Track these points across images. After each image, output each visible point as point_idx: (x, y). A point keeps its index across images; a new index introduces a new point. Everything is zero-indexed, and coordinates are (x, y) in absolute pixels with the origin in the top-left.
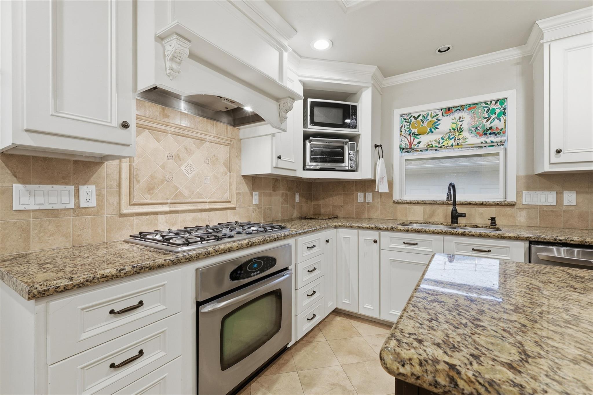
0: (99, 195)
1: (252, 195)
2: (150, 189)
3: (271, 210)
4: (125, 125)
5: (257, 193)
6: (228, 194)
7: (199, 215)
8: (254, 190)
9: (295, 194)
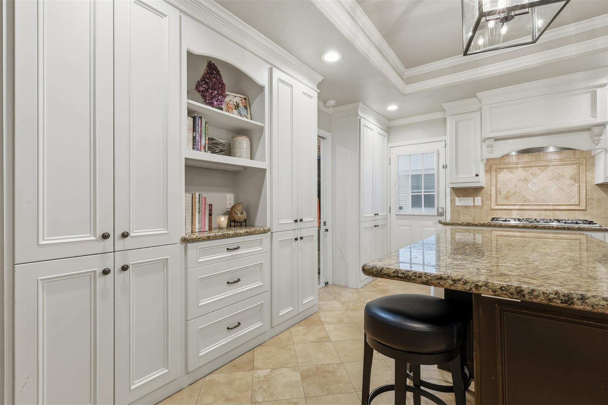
0: (482, 201)
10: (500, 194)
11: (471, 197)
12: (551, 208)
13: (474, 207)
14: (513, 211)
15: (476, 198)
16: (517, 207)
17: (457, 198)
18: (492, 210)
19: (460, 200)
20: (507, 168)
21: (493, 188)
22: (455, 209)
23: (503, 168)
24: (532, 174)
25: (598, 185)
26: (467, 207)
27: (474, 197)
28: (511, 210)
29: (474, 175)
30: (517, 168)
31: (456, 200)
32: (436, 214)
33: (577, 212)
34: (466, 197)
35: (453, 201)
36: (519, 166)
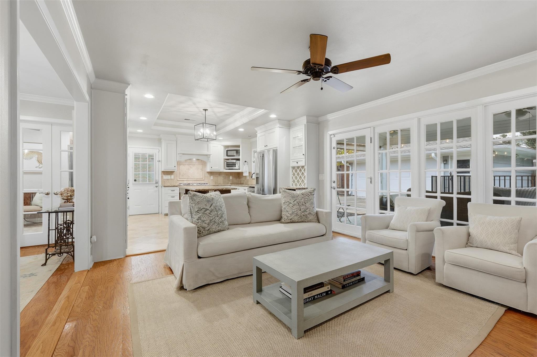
1: (210, 177)
2: (183, 176)
3: (218, 181)
4: (175, 167)
5: (212, 176)
6: (202, 176)
7: (194, 181)
8: (211, 175)
9: (230, 176)
10: (180, 174)
11: (169, 175)
12: (196, 179)
13: (171, 179)
14: (185, 181)
15: (172, 176)
16: (186, 179)
17: (164, 176)
18: (178, 180)
19: (165, 177)
20: (182, 164)
21: (178, 172)
22: (163, 181)
23: (181, 164)
24: (190, 167)
25: (207, 172)
26: (168, 179)
27: (171, 175)
28: (184, 180)
29: (174, 167)
30: (186, 164)
31: (164, 177)
32: (155, 183)
33: (202, 181)
34: (168, 175)
35: (162, 177)
36: (187, 164)
